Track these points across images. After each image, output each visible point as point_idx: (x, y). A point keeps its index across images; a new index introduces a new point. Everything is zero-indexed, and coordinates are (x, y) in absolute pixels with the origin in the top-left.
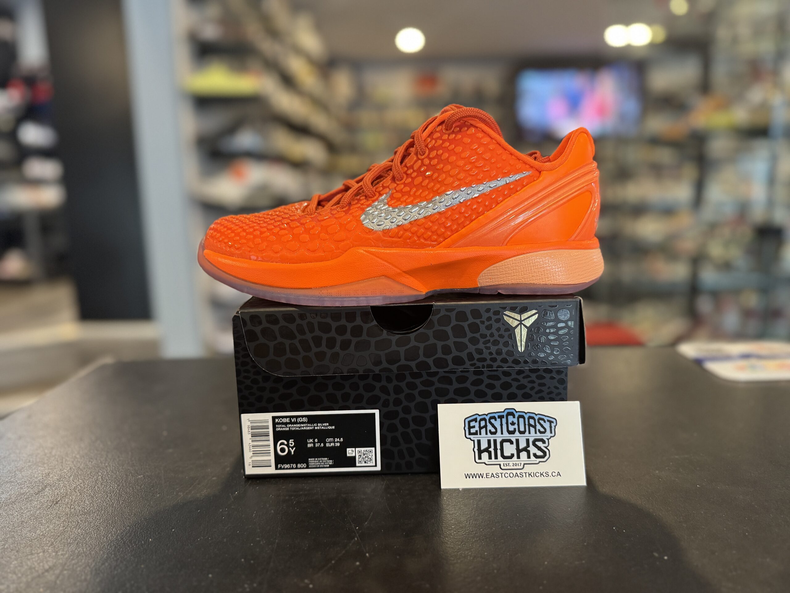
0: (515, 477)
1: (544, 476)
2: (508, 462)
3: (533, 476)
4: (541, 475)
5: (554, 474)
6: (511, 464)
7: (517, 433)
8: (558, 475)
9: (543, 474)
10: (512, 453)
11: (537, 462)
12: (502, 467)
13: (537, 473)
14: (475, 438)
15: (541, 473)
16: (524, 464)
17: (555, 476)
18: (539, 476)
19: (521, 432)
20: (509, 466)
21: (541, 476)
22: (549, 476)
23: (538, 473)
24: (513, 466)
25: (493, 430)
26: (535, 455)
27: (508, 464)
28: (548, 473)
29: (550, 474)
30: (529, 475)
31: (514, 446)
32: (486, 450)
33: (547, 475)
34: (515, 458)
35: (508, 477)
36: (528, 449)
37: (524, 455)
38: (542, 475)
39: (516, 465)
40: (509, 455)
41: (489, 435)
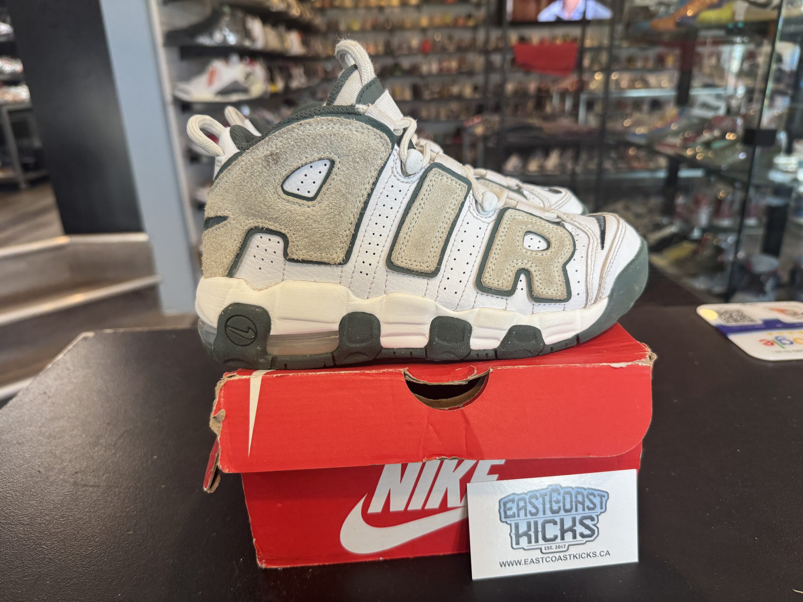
0: (558, 560)
1: (590, 557)
2: (549, 545)
3: (578, 557)
4: (587, 555)
5: (602, 554)
6: (554, 547)
7: (562, 512)
8: (606, 554)
9: (590, 554)
10: (555, 534)
11: (584, 542)
12: (544, 551)
13: (583, 554)
14: (513, 521)
15: (587, 553)
16: (569, 545)
17: (604, 555)
18: (585, 557)
19: (566, 511)
20: (551, 549)
21: (587, 557)
22: (597, 556)
23: (585, 554)
24: (556, 548)
25: (534, 511)
26: (582, 535)
27: (550, 547)
28: (595, 552)
29: (598, 554)
30: (574, 557)
31: (558, 527)
32: (526, 534)
33: (594, 556)
34: (559, 540)
35: (549, 561)
36: (574, 528)
37: (569, 536)
38: (589, 556)
39: (559, 547)
40: (552, 536)
41: (529, 516)
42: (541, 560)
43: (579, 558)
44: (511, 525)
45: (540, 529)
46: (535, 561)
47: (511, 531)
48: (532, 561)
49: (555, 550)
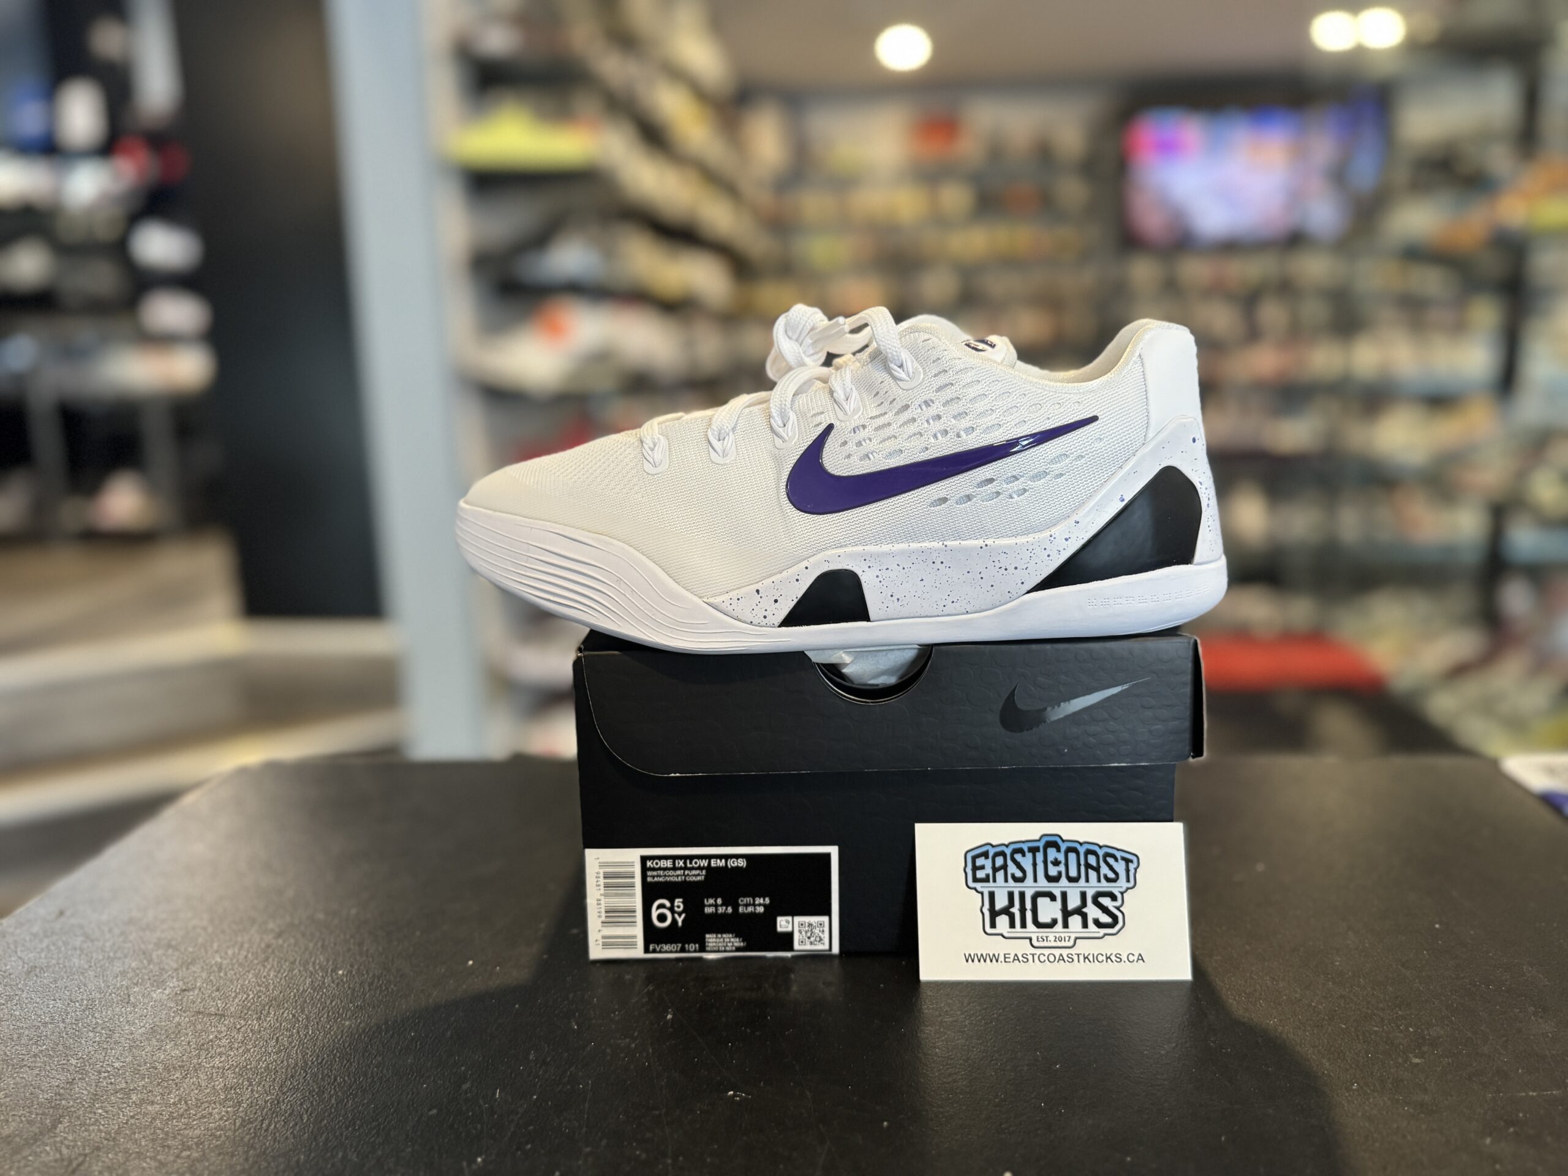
0: (1058, 962)
1: (1112, 961)
2: (1045, 935)
3: (1091, 959)
4: (1107, 958)
5: (1131, 958)
6: (1051, 937)
7: (1064, 881)
8: (1138, 959)
9: (1111, 957)
10: (1054, 916)
11: (1100, 935)
12: (1035, 943)
13: (1100, 956)
14: (985, 888)
15: (1106, 955)
16: (1076, 939)
17: (1134, 960)
18: (1103, 961)
19: (1071, 880)
20: (1047, 941)
22: (1123, 962)
24: (1055, 941)
25: (1019, 874)
26: (1097, 923)
27: (1045, 938)
28: (1120, 955)
29: (1124, 958)
30: (1085, 958)
31: (1058, 904)
32: (1006, 911)
33: (1119, 960)
34: (1059, 926)
35: (1045, 961)
36: (1084, 910)
37: (1075, 921)
38: (1109, 960)
39: (1060, 939)
40: (1048, 920)
41: (1011, 882)
42: (1030, 957)
43: (1094, 961)
46: (1021, 958)
47: (983, 904)
48: (1016, 958)
49: (1054, 944)
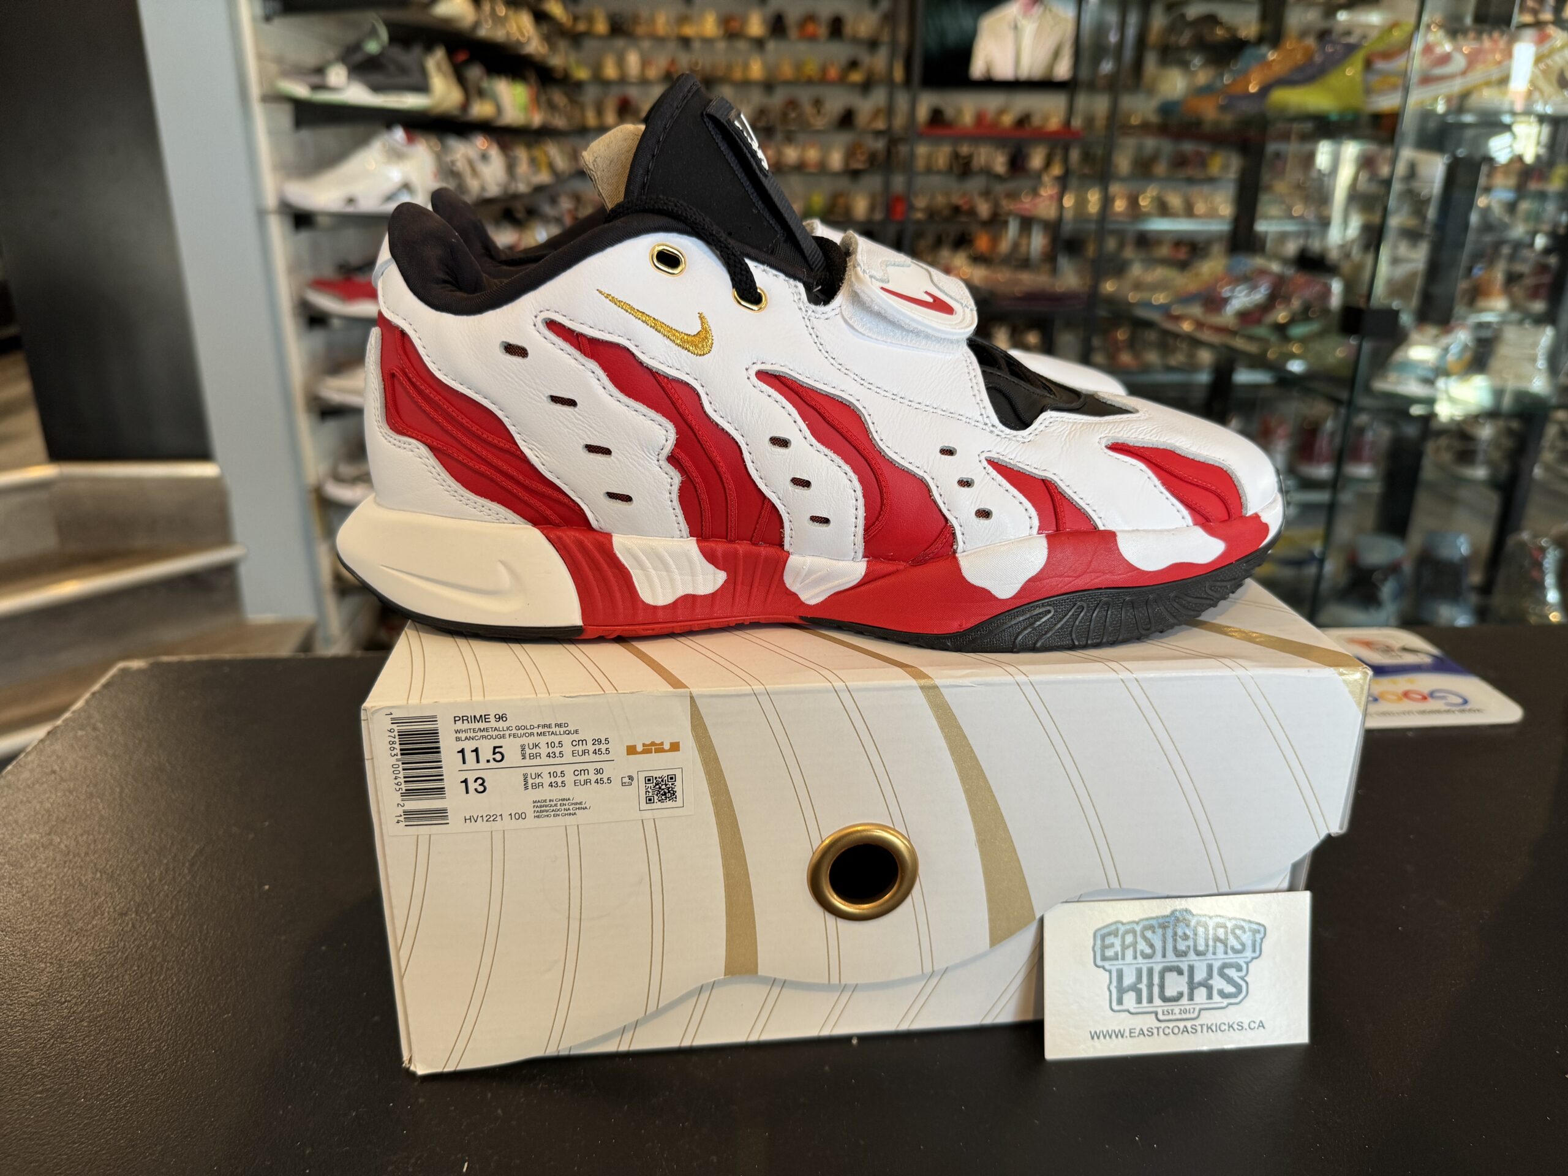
1: (1234, 1030)
2: (1170, 1008)
4: (1229, 1027)
5: (1252, 1025)
6: (1177, 1011)
7: (1192, 953)
8: (1259, 1026)
10: (1180, 989)
11: (1224, 1005)
12: (1161, 1017)
14: (1113, 966)
16: (1200, 1010)
17: (1255, 1028)
18: (1225, 1030)
19: (1198, 953)
21: (1229, 1031)
22: (1244, 1030)
24: (1180, 1013)
25: (1148, 951)
26: (1222, 994)
27: (1171, 1012)
29: (1246, 1026)
30: (1208, 1028)
31: (1185, 978)
32: (1134, 988)
33: (1240, 1028)
34: (1185, 1000)
35: (1169, 1033)
36: (1210, 982)
38: (1231, 1029)
39: (1185, 1011)
40: (1174, 994)
41: (1140, 959)
42: (1155, 1031)
44: (1110, 972)
45: (1156, 980)
46: (1146, 1032)
47: (1111, 982)
48: (1142, 1032)
49: (1179, 1017)
